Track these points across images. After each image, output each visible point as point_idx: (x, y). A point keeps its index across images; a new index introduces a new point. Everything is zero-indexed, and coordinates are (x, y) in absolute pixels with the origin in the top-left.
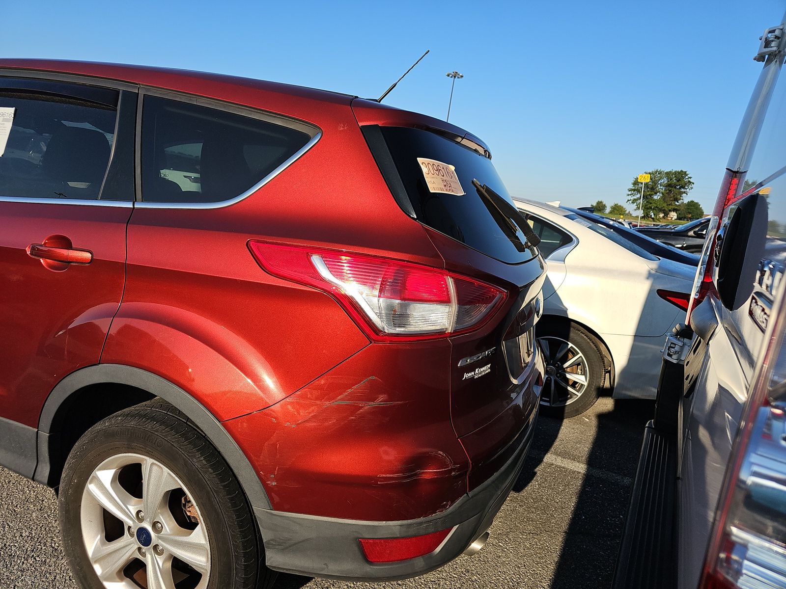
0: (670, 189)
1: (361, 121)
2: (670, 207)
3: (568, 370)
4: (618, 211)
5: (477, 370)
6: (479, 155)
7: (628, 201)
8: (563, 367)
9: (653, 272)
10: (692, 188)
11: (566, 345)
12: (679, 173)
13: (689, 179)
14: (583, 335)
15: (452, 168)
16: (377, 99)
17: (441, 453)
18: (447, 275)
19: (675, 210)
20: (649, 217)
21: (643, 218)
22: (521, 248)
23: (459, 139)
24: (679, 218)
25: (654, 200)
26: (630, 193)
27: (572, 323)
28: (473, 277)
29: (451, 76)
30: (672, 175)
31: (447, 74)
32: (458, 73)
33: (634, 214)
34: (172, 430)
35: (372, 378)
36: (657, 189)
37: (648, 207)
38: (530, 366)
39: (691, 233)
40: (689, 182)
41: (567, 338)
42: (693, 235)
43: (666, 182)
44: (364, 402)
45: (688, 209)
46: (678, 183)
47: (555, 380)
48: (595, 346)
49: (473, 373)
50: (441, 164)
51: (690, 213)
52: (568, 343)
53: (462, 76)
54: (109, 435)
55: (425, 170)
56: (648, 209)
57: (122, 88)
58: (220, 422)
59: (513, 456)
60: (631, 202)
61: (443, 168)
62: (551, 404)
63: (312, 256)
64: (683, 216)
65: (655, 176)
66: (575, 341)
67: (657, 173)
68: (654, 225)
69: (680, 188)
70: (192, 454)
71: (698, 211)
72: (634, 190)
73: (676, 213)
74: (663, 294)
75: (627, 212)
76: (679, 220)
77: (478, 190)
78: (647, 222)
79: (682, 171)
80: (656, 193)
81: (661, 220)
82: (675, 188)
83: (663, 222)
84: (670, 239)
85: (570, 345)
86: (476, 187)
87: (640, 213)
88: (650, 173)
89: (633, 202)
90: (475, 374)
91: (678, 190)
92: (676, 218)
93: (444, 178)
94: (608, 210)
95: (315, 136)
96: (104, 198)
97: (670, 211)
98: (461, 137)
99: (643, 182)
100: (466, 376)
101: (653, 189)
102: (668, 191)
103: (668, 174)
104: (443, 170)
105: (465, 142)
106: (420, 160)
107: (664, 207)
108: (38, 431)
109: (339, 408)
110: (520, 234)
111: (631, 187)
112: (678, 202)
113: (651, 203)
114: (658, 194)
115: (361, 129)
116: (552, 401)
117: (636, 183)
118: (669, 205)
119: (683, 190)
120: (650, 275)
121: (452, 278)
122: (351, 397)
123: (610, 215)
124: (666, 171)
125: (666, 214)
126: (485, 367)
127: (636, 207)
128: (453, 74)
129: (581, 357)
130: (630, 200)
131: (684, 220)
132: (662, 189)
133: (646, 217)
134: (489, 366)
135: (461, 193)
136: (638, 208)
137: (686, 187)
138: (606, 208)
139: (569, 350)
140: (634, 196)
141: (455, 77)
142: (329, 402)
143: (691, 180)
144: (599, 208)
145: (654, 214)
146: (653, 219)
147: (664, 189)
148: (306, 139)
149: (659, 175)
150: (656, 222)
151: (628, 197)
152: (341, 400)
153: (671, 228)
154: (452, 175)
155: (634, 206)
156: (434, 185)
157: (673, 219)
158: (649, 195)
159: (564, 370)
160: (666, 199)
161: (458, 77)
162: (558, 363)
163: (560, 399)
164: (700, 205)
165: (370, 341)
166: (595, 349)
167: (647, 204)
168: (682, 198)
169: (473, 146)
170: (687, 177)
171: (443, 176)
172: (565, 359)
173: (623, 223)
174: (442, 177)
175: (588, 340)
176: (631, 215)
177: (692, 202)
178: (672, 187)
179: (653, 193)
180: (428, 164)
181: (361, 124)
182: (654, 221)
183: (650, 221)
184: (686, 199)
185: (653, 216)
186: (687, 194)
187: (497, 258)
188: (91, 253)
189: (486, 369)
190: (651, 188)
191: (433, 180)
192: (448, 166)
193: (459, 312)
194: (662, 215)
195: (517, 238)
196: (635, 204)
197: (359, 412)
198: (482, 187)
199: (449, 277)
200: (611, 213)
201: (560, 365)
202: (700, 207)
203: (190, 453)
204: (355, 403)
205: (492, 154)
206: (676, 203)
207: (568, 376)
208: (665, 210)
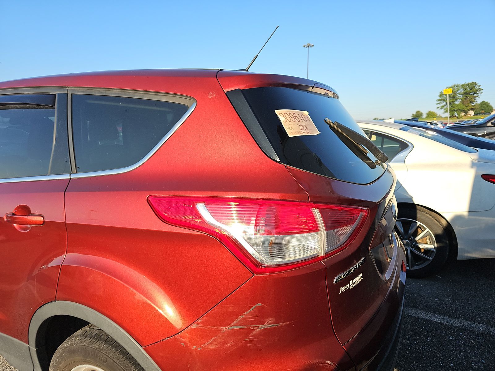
0: (466, 95)
1: (226, 88)
2: (468, 108)
3: (420, 241)
4: (431, 115)
5: (351, 282)
6: (329, 97)
7: (438, 108)
8: (415, 240)
9: (475, 162)
10: (482, 93)
11: (415, 223)
12: (471, 84)
13: (479, 87)
14: (428, 215)
15: (306, 113)
16: (245, 69)
17: (329, 362)
18: (313, 207)
19: (472, 109)
20: (454, 117)
21: (450, 117)
22: (372, 166)
23: (310, 89)
24: (476, 114)
25: (456, 105)
26: (438, 102)
27: (417, 206)
28: (337, 204)
29: (306, 47)
30: (466, 86)
31: (303, 46)
32: (311, 44)
33: (444, 116)
34: (113, 348)
35: (259, 305)
36: (457, 97)
37: (453, 111)
38: (394, 258)
39: (489, 124)
40: (479, 89)
41: (415, 218)
42: (491, 125)
43: (463, 91)
44: (254, 326)
45: (482, 107)
46: (471, 91)
47: (411, 250)
48: (438, 222)
49: (348, 286)
50: (296, 112)
51: (483, 110)
52: (417, 222)
53: (313, 46)
54: (72, 352)
55: (282, 119)
56: (452, 111)
57: (57, 92)
58: (142, 347)
59: (392, 343)
60: (439, 108)
61: (298, 115)
62: (410, 268)
63: (197, 204)
64: (478, 112)
65: (455, 88)
66: (422, 220)
67: (455, 86)
68: (459, 121)
69: (473, 94)
70: (128, 368)
71: (489, 108)
72: (441, 100)
73: (473, 111)
74: (486, 177)
75: (438, 115)
76: (476, 115)
77: (331, 127)
78: (454, 120)
79: (473, 82)
80: (457, 100)
81: (463, 117)
82: (470, 94)
83: (465, 118)
84: (474, 130)
85: (419, 223)
86: (329, 124)
87: (448, 115)
88: (450, 88)
89: (441, 108)
90: (349, 286)
91: (472, 96)
92: (474, 114)
93: (301, 122)
94: (424, 116)
95: (192, 105)
96: (52, 174)
97: (469, 110)
98: (311, 86)
99: (448, 94)
100: (342, 289)
101: (454, 97)
102: (465, 98)
103: (463, 86)
104: (298, 116)
105: (316, 90)
106: (277, 112)
107: (464, 108)
108: (29, 346)
109: (234, 333)
110: (370, 155)
111: (438, 98)
112: (473, 104)
113: (454, 107)
114: (458, 100)
115: (226, 94)
116: (410, 266)
117: (441, 95)
118: (467, 106)
119: (475, 95)
120: (473, 165)
121: (318, 208)
122: (244, 322)
123: (427, 119)
124: (461, 84)
125: (466, 113)
126: (358, 277)
127: (444, 111)
128: (307, 45)
129: (428, 231)
130: (439, 107)
131: (479, 115)
132: (460, 96)
133: (452, 116)
134: (361, 275)
135: (316, 132)
136: (446, 111)
137: (478, 93)
138: (423, 115)
139: (418, 227)
140: (441, 104)
141: (309, 47)
142: (225, 328)
143: (480, 87)
144: (418, 116)
145: (458, 114)
146: (457, 117)
147: (462, 97)
148: (184, 109)
149: (457, 88)
150: (460, 119)
151: (437, 105)
152: (236, 325)
153: (472, 122)
154: (307, 119)
155: (443, 111)
156: (292, 131)
157: (472, 115)
158: (452, 102)
159: (416, 242)
160: (465, 103)
161: (311, 47)
162: (411, 237)
163: (416, 264)
164: (489, 103)
165: (253, 274)
166: (439, 224)
167: (451, 108)
168: (475, 100)
169: (323, 92)
170: (477, 86)
171: (299, 121)
172: (416, 234)
173: (437, 123)
174: (299, 123)
175: (432, 218)
176: (441, 117)
177: (484, 102)
178: (467, 94)
179: (454, 100)
180: (285, 113)
181: (225, 91)
182: (458, 119)
183: (456, 119)
184: (479, 101)
185: (457, 116)
186: (479, 97)
187: (355, 183)
188: (43, 217)
189: (359, 278)
190: (453, 97)
191: (290, 126)
192: (303, 112)
193: (328, 237)
194: (463, 114)
195: (368, 159)
196: (443, 109)
197: (252, 334)
198: (334, 124)
199: (314, 208)
200: (427, 117)
201: (413, 238)
202: (490, 104)
203: (127, 367)
204: (248, 327)
205: (339, 95)
206: (472, 104)
207: (420, 246)
208: (465, 110)
